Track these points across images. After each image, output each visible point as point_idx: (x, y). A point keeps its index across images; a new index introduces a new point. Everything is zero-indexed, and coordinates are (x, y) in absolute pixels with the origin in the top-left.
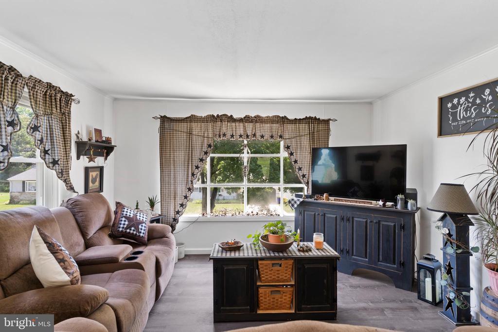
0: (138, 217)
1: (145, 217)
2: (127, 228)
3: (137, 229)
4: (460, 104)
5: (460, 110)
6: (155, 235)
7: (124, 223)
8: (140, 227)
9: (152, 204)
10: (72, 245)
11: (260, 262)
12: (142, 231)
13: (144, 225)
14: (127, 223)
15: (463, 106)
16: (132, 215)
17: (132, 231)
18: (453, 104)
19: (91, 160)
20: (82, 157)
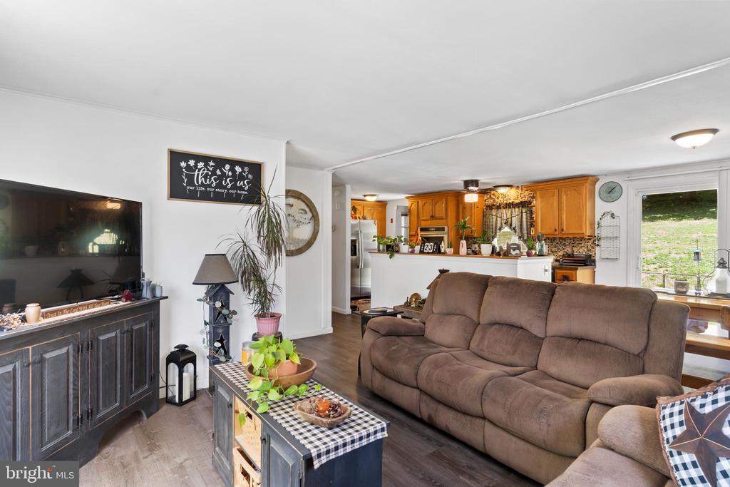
4: (197, 168)
5: (198, 174)
15: (201, 172)
18: (188, 165)
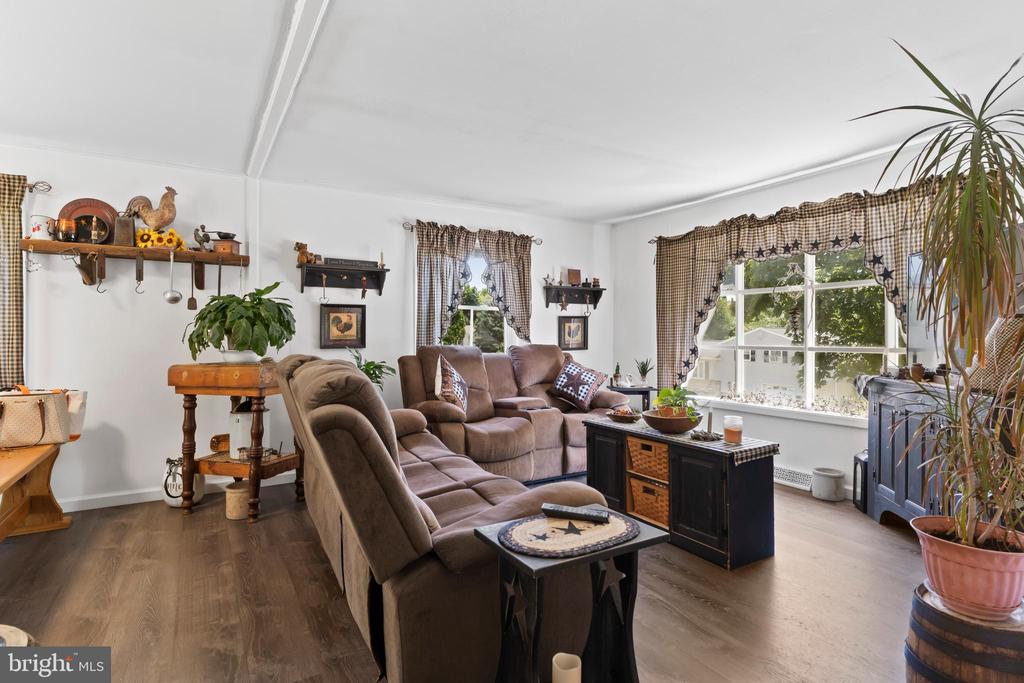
0: (582, 377)
1: (592, 378)
2: (564, 387)
3: (576, 390)
6: (599, 403)
7: (563, 380)
8: (581, 388)
9: (644, 371)
10: (501, 389)
11: (629, 439)
12: (582, 394)
13: (586, 387)
14: (565, 380)
16: (575, 373)
17: (570, 391)
19: (563, 308)
20: (550, 304)
